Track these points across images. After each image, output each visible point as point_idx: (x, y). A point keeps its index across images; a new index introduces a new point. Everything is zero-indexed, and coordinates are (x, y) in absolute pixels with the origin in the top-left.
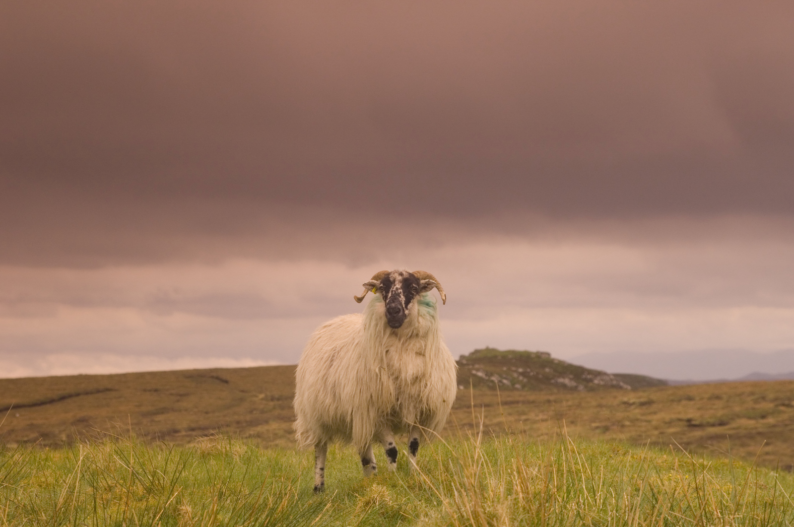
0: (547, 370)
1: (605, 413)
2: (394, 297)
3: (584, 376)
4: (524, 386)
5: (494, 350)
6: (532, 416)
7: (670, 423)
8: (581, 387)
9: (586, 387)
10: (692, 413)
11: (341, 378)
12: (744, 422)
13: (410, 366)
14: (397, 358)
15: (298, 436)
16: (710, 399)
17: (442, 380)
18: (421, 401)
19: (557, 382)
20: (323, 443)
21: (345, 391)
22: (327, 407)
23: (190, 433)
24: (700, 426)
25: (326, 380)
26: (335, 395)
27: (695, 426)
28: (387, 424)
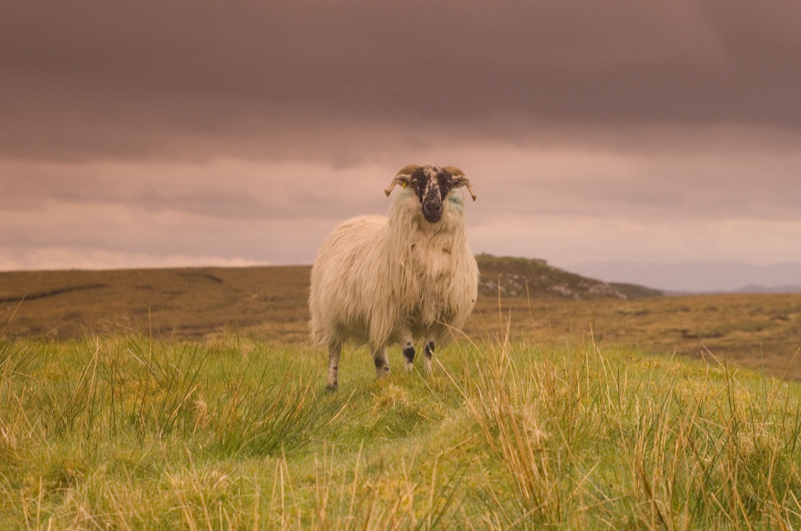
0: (543, 277)
1: (600, 321)
2: (433, 193)
3: (580, 285)
4: (519, 293)
5: (490, 256)
6: (526, 323)
7: (665, 334)
8: (576, 296)
9: (581, 295)
10: (687, 324)
11: (362, 275)
12: (740, 334)
13: (436, 262)
14: (423, 253)
15: (313, 334)
16: (706, 310)
17: (465, 280)
18: (442, 300)
19: (552, 290)
20: (338, 343)
21: (367, 288)
22: (347, 305)
23: (182, 331)
24: (695, 337)
25: (346, 279)
26: (355, 294)
27: (690, 337)
28: (406, 323)
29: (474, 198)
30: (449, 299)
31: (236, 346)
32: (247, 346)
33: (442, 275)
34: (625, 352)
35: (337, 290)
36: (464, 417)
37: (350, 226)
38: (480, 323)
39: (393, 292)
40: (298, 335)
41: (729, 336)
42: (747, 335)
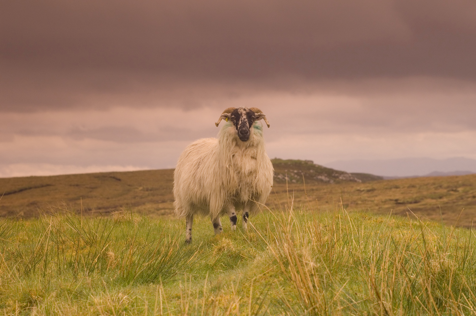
0: (311, 171)
1: (346, 196)
2: (244, 124)
3: (333, 175)
4: (297, 181)
5: (279, 160)
6: (303, 198)
7: (385, 202)
8: (332, 181)
9: (334, 181)
10: (398, 195)
11: (204, 174)
12: (429, 201)
13: (248, 165)
14: (239, 160)
16: (409, 187)
17: (265, 175)
18: (252, 187)
19: (317, 178)
20: (191, 215)
21: (207, 181)
22: (196, 192)
23: (99, 211)
24: (403, 203)
25: (195, 177)
26: (200, 185)
27: (400, 203)
28: (231, 202)
29: (268, 126)
30: (256, 186)
31: (131, 218)
32: (137, 218)
33: (251, 172)
34: (362, 214)
35: (190, 184)
36: (268, 256)
37: (196, 145)
38: (275, 199)
39: (223, 183)
40: (167, 211)
41: (423, 202)
42: (434, 201)
